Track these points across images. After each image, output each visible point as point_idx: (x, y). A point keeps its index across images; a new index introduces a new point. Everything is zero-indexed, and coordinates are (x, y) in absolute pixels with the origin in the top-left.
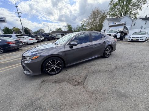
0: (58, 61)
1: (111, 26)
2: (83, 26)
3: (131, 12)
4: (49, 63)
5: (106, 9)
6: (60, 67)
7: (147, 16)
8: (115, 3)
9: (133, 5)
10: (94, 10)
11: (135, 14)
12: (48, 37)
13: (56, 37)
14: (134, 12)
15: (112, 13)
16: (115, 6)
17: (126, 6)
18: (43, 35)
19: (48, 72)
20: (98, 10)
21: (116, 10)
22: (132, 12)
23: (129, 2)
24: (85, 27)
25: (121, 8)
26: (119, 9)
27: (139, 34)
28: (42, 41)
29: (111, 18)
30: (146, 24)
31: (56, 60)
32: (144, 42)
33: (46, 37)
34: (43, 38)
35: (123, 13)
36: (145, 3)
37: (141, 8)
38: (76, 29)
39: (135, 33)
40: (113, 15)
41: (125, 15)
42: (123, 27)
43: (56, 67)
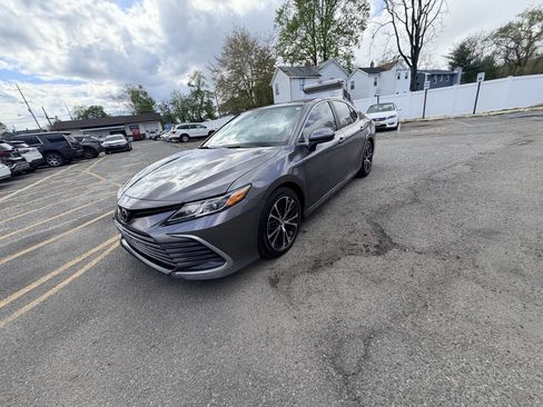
0: (291, 201)
2: (198, 93)
3: (337, 49)
4: (274, 212)
5: (268, 36)
6: (295, 221)
7: (372, 64)
8: (291, 18)
9: (338, 30)
10: (231, 35)
11: (347, 57)
14: (343, 50)
15: (289, 49)
16: (293, 27)
17: (324, 30)
19: (273, 244)
20: (244, 39)
21: (299, 42)
22: (340, 52)
23: (328, 20)
24: (206, 99)
25: (309, 38)
26: (306, 39)
27: (378, 111)
29: (288, 65)
30: (375, 84)
31: (287, 198)
32: (395, 129)
33: (51, 146)
35: (318, 53)
36: (363, 29)
37: (357, 41)
38: (170, 107)
39: (371, 109)
40: (294, 57)
41: (326, 59)
42: (340, 91)
43: (287, 222)
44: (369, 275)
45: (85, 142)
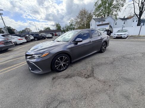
0: (65, 57)
1: (98, 25)
2: (71, 25)
3: (112, 13)
4: (58, 60)
5: (91, 10)
6: (67, 63)
7: (124, 17)
8: (99, 4)
9: (114, 7)
10: (81, 10)
11: (115, 15)
12: (37, 36)
13: (46, 36)
14: (115, 13)
15: (97, 13)
16: (99, 7)
17: (109, 8)
18: (32, 35)
19: (57, 68)
20: (84, 11)
21: (100, 11)
22: (113, 14)
23: (110, 4)
24: (73, 26)
25: (104, 10)
26: (103, 10)
27: (121, 32)
28: (32, 40)
29: (96, 17)
30: (124, 23)
31: (64, 57)
32: (126, 38)
33: (36, 36)
34: (32, 38)
35: (106, 14)
36: (123, 6)
37: (120, 10)
38: (64, 28)
39: (119, 31)
40: (98, 15)
41: (108, 16)
42: (109, 26)
43: (64, 63)
44: (78, 84)
45: (43, 36)
